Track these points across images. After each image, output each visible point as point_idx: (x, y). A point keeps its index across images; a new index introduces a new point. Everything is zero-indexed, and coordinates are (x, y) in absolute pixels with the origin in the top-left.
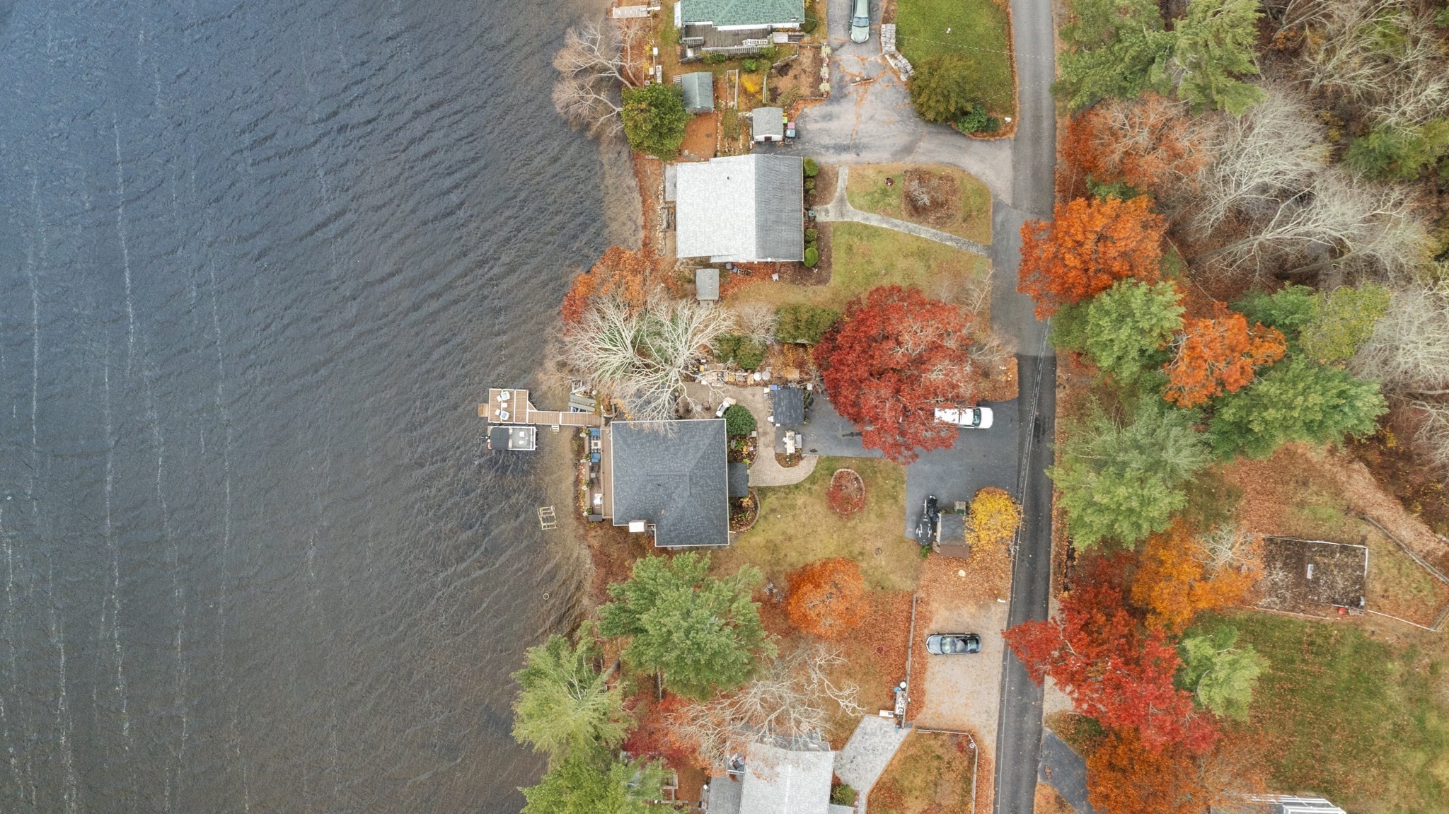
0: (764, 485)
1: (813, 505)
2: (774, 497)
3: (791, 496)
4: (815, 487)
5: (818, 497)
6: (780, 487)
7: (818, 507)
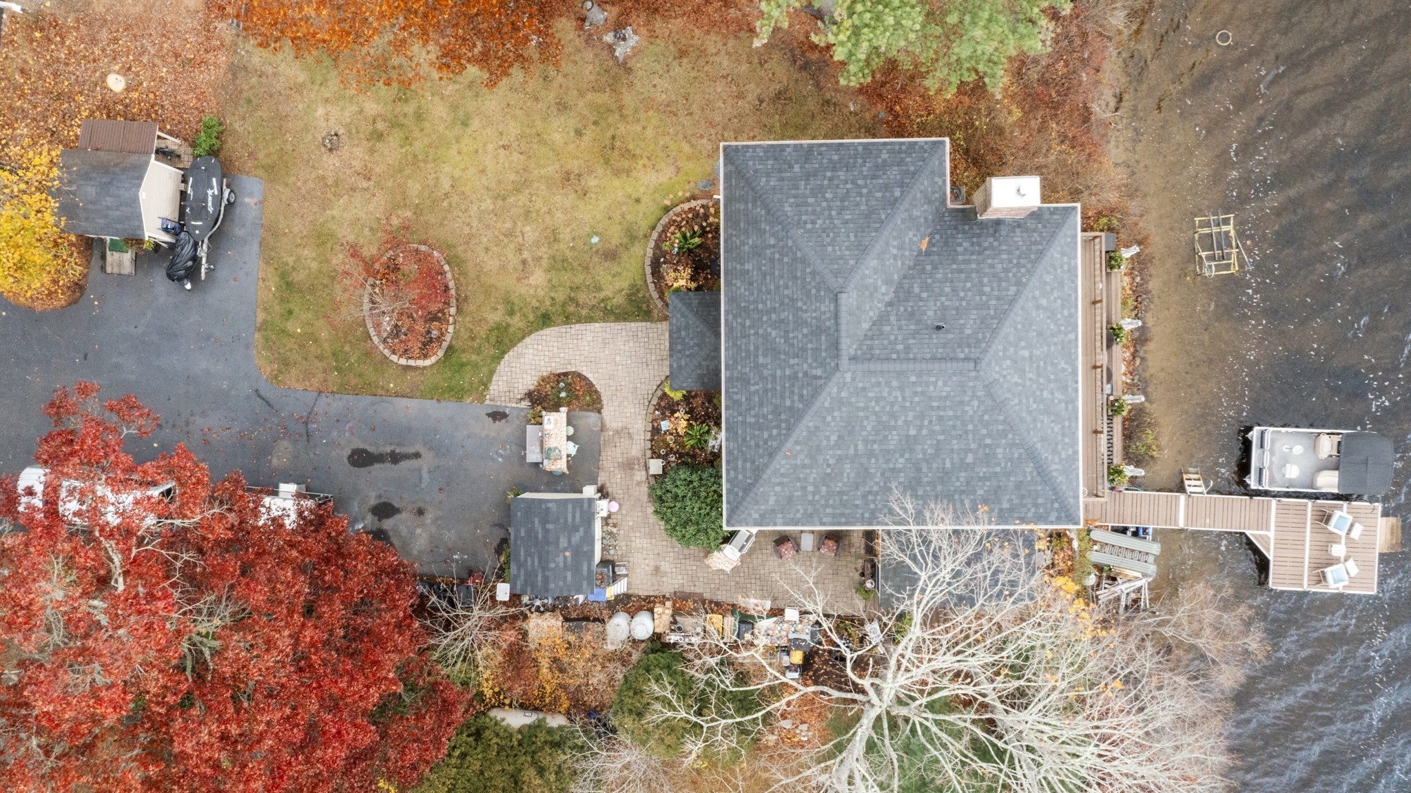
0: (633, 326)
1: (503, 267)
2: (607, 292)
3: (561, 296)
4: (495, 317)
5: (487, 290)
6: (590, 319)
7: (491, 263)
